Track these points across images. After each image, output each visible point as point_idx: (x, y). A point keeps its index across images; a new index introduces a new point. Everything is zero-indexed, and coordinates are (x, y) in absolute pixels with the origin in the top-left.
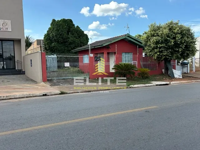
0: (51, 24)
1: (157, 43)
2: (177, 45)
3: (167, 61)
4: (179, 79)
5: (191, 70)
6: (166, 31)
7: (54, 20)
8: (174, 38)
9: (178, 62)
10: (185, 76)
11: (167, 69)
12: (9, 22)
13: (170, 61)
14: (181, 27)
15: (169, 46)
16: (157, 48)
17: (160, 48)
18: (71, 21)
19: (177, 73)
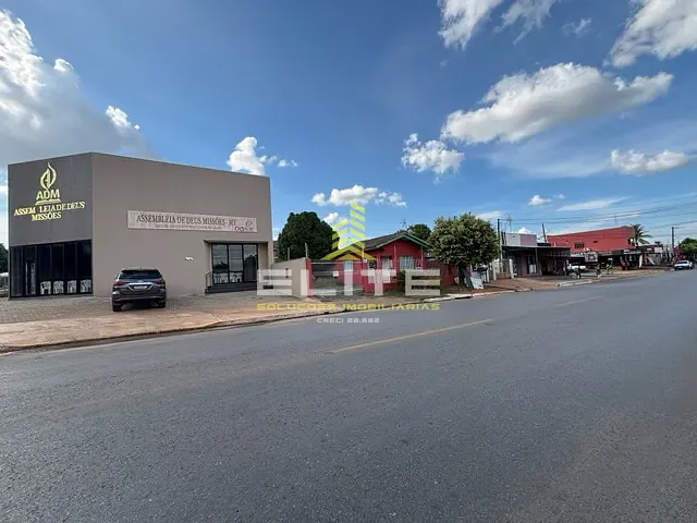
0: (289, 220)
1: (450, 243)
2: (476, 246)
3: (463, 266)
4: (479, 291)
5: (491, 278)
6: (461, 228)
7: (292, 214)
8: (473, 237)
9: (474, 268)
10: (487, 287)
11: (462, 277)
12: (254, 220)
13: (465, 267)
14: (480, 221)
15: (466, 247)
16: (448, 249)
17: (454, 249)
18: (315, 214)
19: (477, 282)
